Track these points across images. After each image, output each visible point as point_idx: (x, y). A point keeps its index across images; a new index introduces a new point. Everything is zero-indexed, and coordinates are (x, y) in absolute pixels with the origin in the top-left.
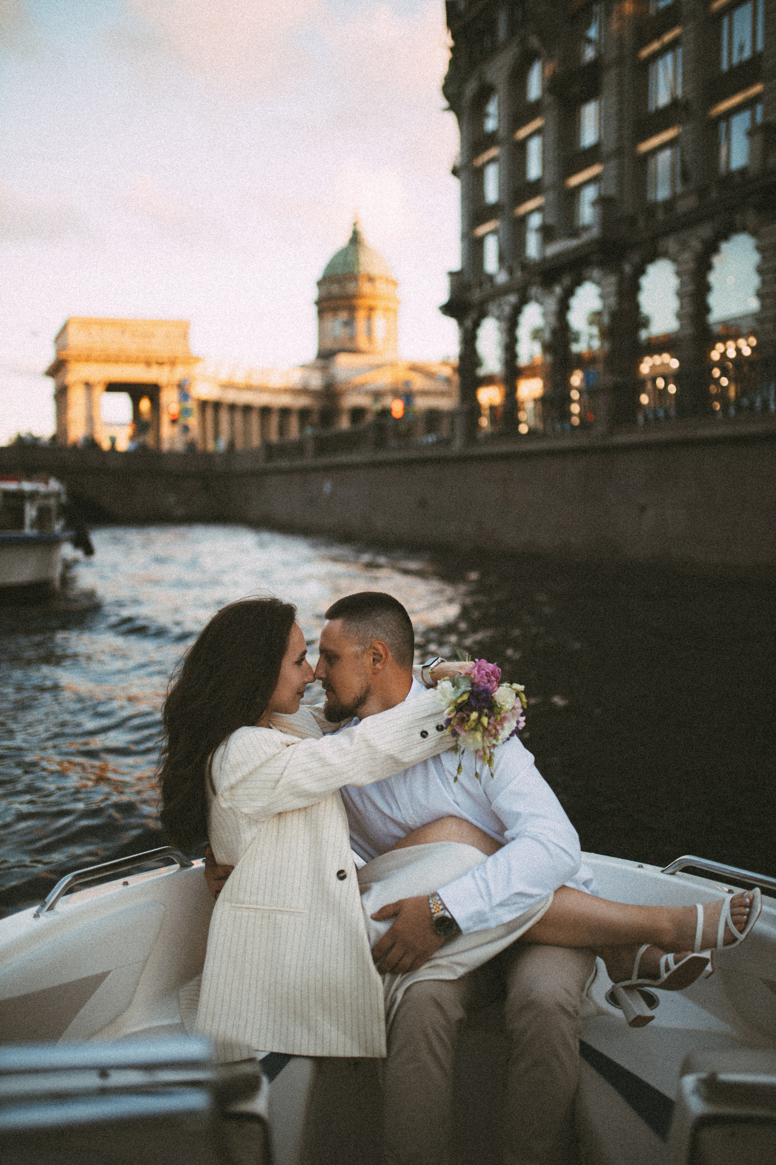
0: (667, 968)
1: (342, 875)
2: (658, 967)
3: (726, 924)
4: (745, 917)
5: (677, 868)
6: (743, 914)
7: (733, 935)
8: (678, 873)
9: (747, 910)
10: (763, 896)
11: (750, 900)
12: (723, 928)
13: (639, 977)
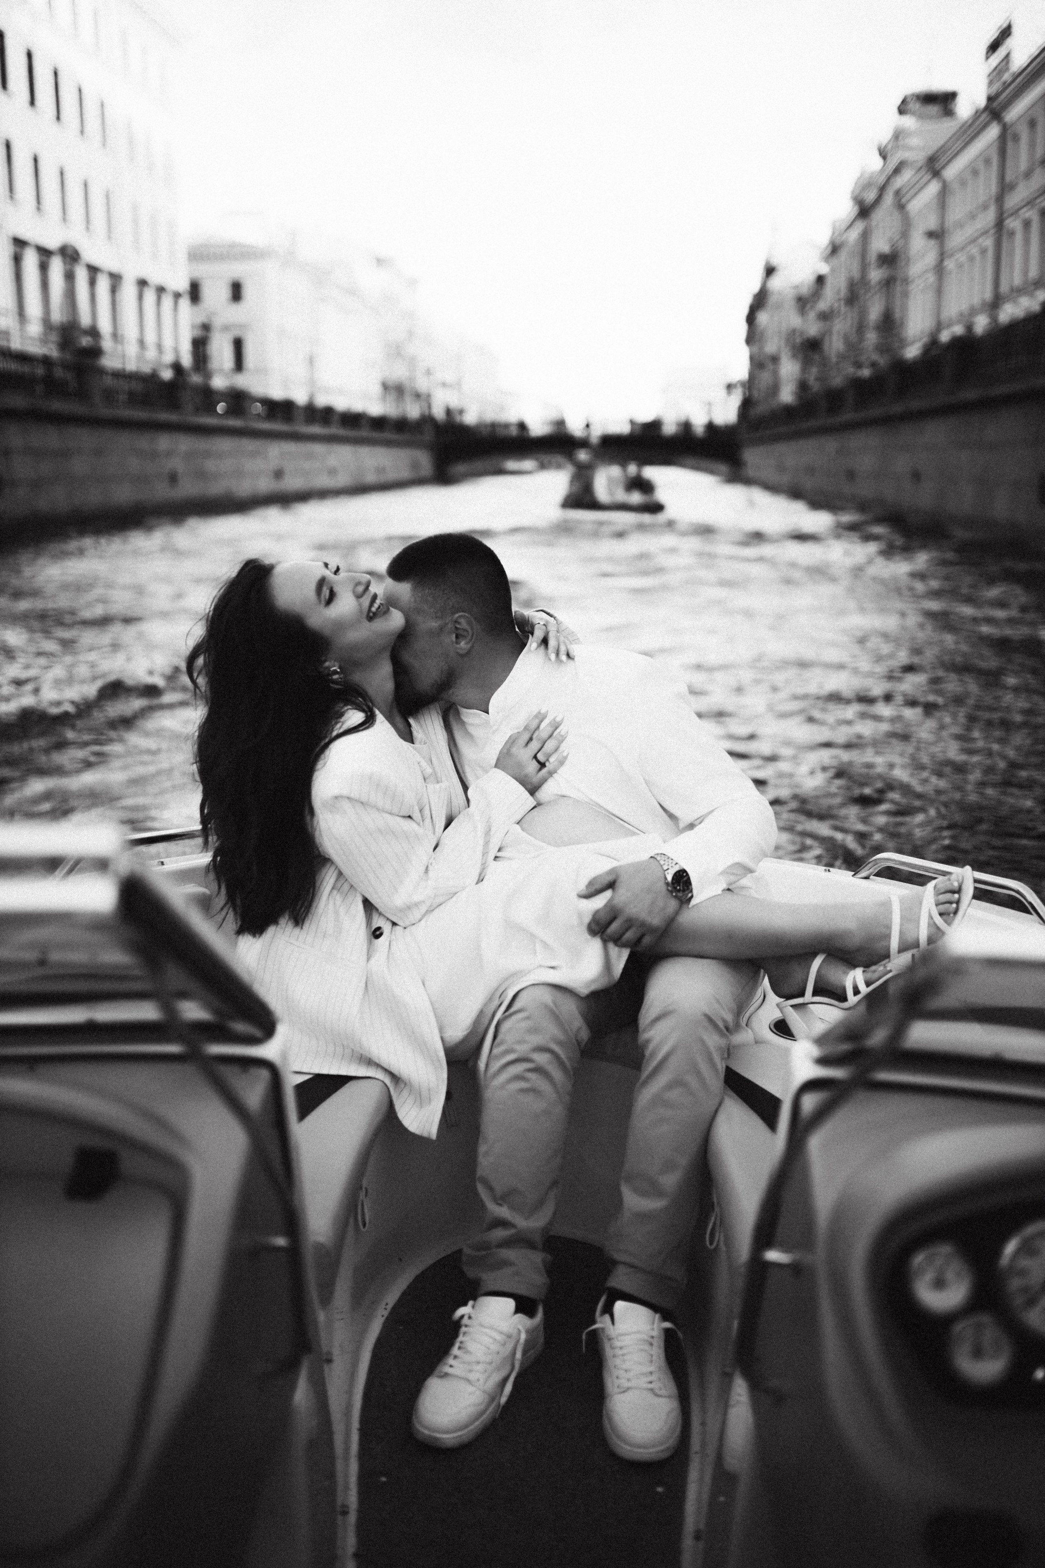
0: (856, 992)
1: (378, 933)
2: (844, 989)
3: (931, 917)
4: (954, 905)
5: (871, 870)
6: (951, 903)
7: (938, 928)
8: (872, 877)
9: (956, 896)
10: (974, 872)
11: (959, 884)
12: (927, 921)
13: (815, 993)
